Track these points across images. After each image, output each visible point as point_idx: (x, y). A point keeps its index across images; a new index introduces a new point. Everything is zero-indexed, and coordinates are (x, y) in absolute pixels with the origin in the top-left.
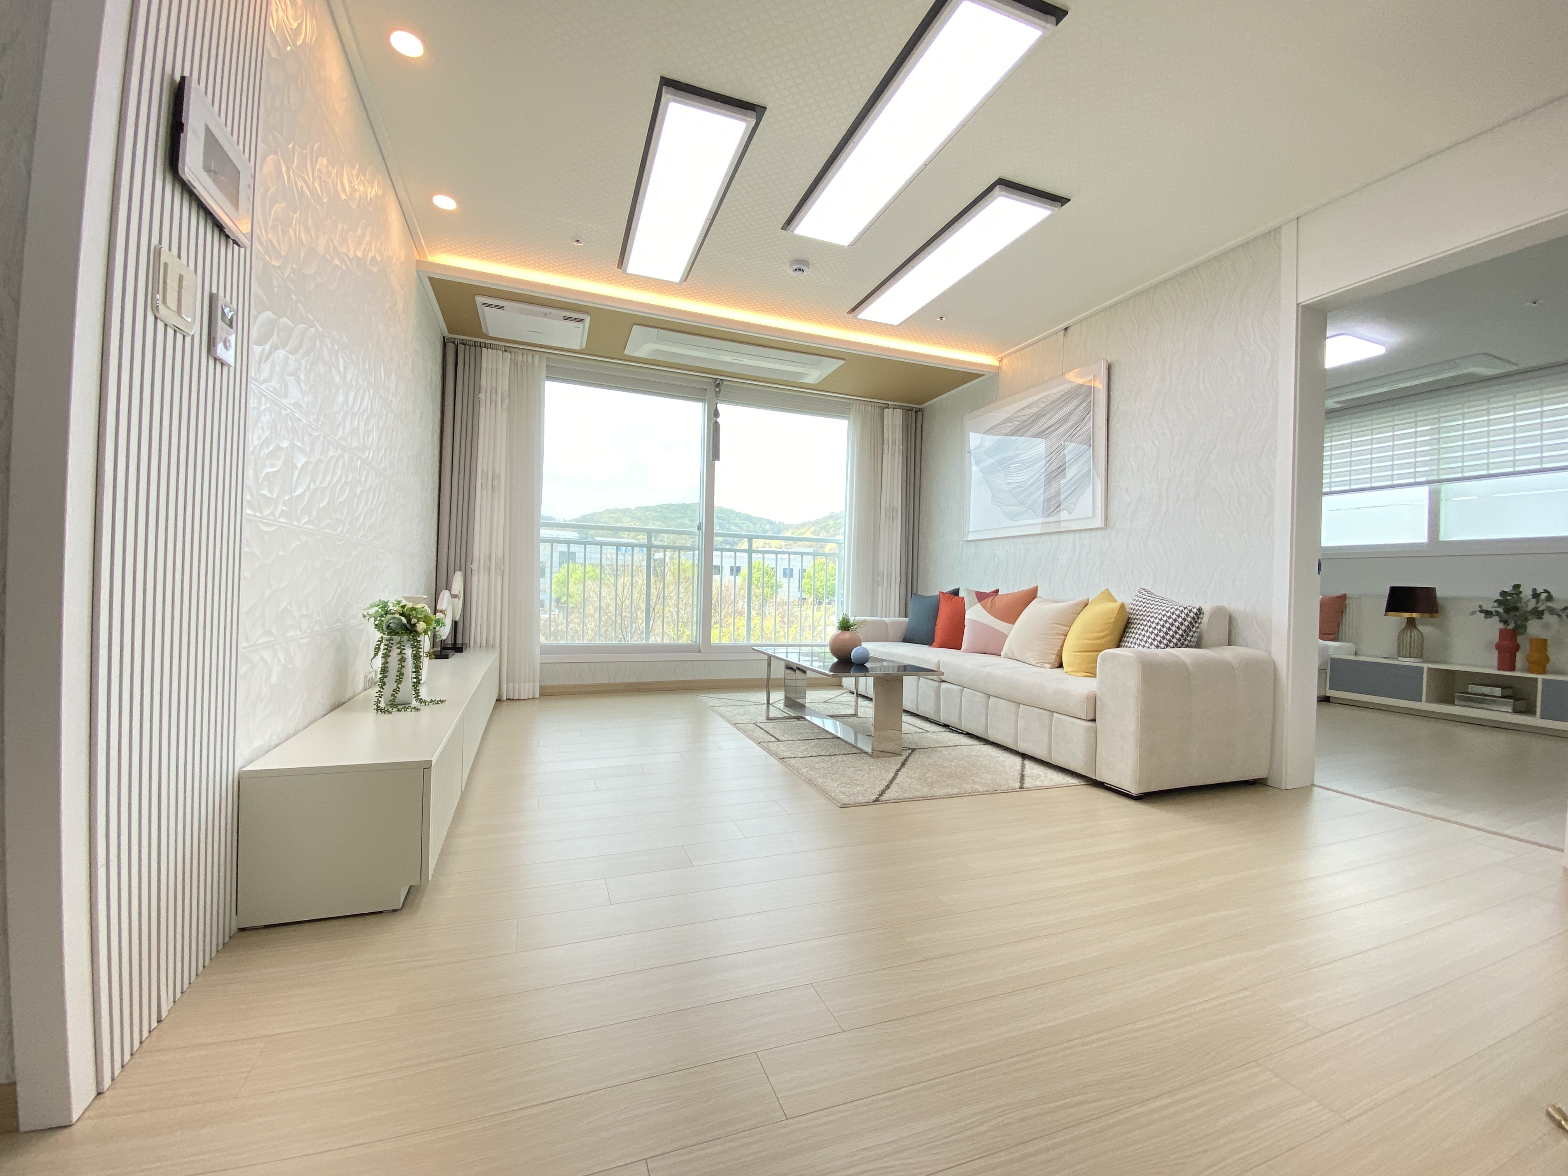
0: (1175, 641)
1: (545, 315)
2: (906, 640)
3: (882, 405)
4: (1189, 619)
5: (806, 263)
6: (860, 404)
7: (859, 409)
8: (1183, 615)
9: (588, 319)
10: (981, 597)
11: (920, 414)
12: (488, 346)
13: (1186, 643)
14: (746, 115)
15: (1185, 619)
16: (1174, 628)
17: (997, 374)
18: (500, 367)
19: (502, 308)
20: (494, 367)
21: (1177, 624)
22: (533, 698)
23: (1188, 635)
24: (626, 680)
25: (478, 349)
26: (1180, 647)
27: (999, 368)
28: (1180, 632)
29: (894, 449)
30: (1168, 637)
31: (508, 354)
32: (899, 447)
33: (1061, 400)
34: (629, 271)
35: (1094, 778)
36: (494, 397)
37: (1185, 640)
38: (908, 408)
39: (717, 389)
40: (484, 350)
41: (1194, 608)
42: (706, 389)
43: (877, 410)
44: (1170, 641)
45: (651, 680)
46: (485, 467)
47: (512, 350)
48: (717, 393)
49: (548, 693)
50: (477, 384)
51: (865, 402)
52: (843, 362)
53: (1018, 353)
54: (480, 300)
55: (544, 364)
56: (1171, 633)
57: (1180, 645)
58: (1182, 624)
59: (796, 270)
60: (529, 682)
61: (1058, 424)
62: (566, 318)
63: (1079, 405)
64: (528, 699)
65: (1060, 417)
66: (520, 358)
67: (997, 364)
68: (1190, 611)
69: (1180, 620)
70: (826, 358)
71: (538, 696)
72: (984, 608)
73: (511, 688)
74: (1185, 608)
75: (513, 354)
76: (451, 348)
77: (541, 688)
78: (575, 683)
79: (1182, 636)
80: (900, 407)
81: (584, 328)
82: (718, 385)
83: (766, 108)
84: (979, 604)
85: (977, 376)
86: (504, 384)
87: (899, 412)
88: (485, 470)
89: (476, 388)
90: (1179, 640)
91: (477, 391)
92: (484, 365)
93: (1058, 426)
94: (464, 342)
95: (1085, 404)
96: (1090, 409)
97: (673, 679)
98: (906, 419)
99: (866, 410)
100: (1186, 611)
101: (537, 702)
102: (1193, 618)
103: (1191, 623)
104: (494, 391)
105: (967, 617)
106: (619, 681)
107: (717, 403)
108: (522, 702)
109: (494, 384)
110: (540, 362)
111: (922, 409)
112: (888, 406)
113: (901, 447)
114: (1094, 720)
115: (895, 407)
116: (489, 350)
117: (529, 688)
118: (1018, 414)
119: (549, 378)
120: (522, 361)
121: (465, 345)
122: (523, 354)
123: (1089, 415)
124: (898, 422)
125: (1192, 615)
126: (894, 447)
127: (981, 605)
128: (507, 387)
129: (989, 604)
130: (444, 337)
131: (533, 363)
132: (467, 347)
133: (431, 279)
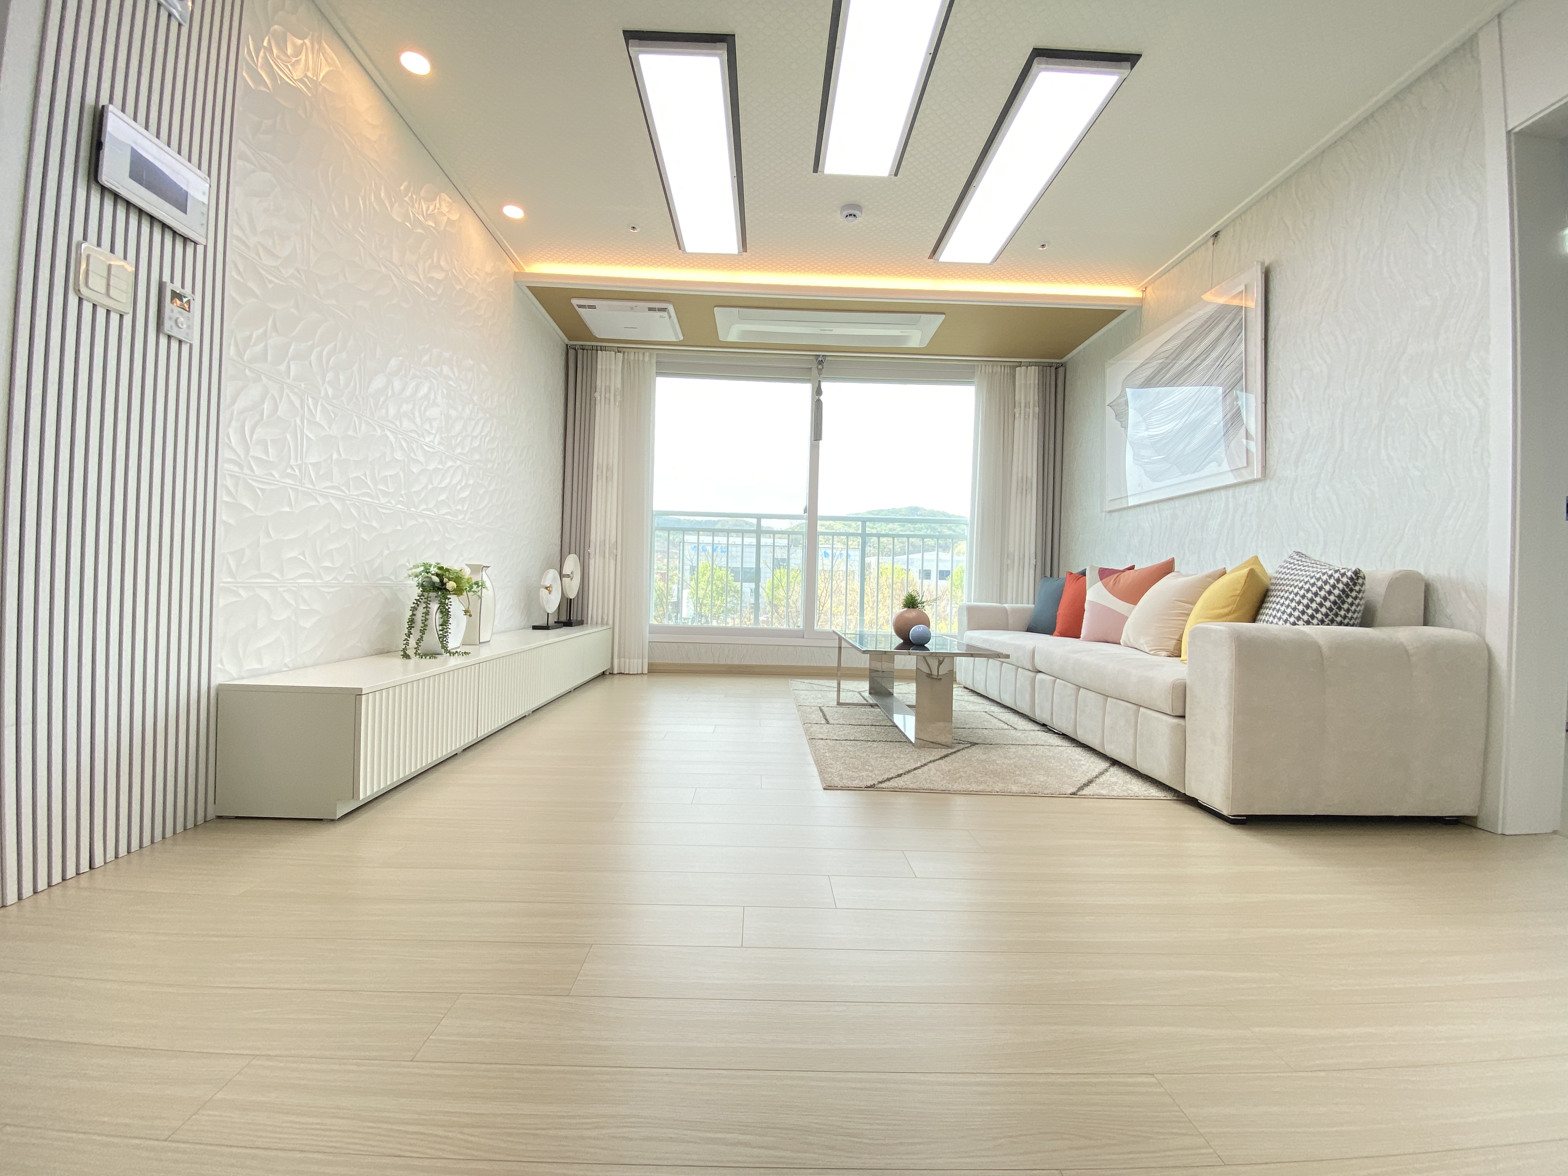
0: (1319, 616)
1: (632, 308)
2: (1030, 629)
3: (1011, 364)
4: (1341, 586)
5: (858, 207)
6: (986, 366)
7: (985, 372)
8: (1332, 581)
9: (671, 308)
10: (1104, 573)
11: (1061, 370)
12: (603, 349)
13: (1339, 619)
14: (715, 48)
15: (1334, 587)
16: (1318, 599)
17: (1140, 308)
18: (613, 367)
19: (593, 307)
20: (608, 368)
21: (1323, 593)
22: (642, 673)
23: (1340, 608)
24: (729, 662)
25: (594, 352)
26: (1328, 625)
27: (1142, 300)
28: (1328, 604)
29: (1027, 412)
30: (1310, 612)
31: (621, 355)
32: (1034, 410)
33: (1209, 323)
34: (688, 250)
35: (1183, 792)
36: (607, 395)
37: (1336, 615)
38: (1045, 364)
39: (820, 367)
40: (599, 352)
41: (1348, 571)
42: (811, 368)
43: (1007, 370)
44: (1312, 617)
45: (754, 663)
46: (600, 460)
47: (624, 350)
48: (820, 371)
49: (655, 670)
50: (593, 385)
51: (991, 363)
52: (943, 316)
53: (1164, 277)
54: (575, 302)
55: (654, 361)
56: (1314, 605)
57: (1330, 619)
58: (1330, 593)
59: (847, 216)
60: (638, 658)
61: (1204, 354)
62: (650, 309)
63: (1229, 326)
64: (637, 674)
65: (1208, 344)
66: (632, 357)
67: (1138, 294)
68: (1343, 575)
69: (1327, 587)
70: (923, 315)
71: (646, 671)
72: (1105, 587)
73: (622, 664)
74: (1336, 571)
75: (626, 354)
76: (572, 353)
77: (649, 664)
78: (682, 662)
79: (1331, 609)
80: (1036, 364)
81: (670, 317)
82: (821, 362)
83: (734, 35)
84: (1100, 582)
85: (1117, 313)
86: (616, 382)
87: (1033, 370)
88: (600, 462)
89: (593, 388)
90: (1327, 615)
91: (593, 390)
92: (599, 367)
93: (1204, 356)
94: (584, 347)
95: (1235, 323)
96: (1242, 327)
97: (775, 663)
98: (1042, 376)
99: (994, 371)
100: (1337, 575)
101: (645, 677)
102: (1347, 585)
103: (1343, 591)
104: (608, 390)
105: (1088, 598)
106: (723, 662)
107: (820, 382)
108: (631, 678)
109: (608, 384)
110: (650, 360)
111: (1065, 363)
112: (1020, 364)
113: (1037, 409)
114: (1183, 717)
115: (1030, 364)
116: (604, 352)
117: (638, 664)
118: (1163, 349)
119: (660, 374)
120: (634, 359)
121: (583, 350)
122: (635, 353)
123: (1239, 337)
124: (1032, 382)
125: (1345, 580)
126: (1027, 410)
127: (1102, 583)
128: (619, 386)
129: (1111, 583)
130: (567, 345)
131: (643, 360)
132: (585, 351)
133: (530, 288)
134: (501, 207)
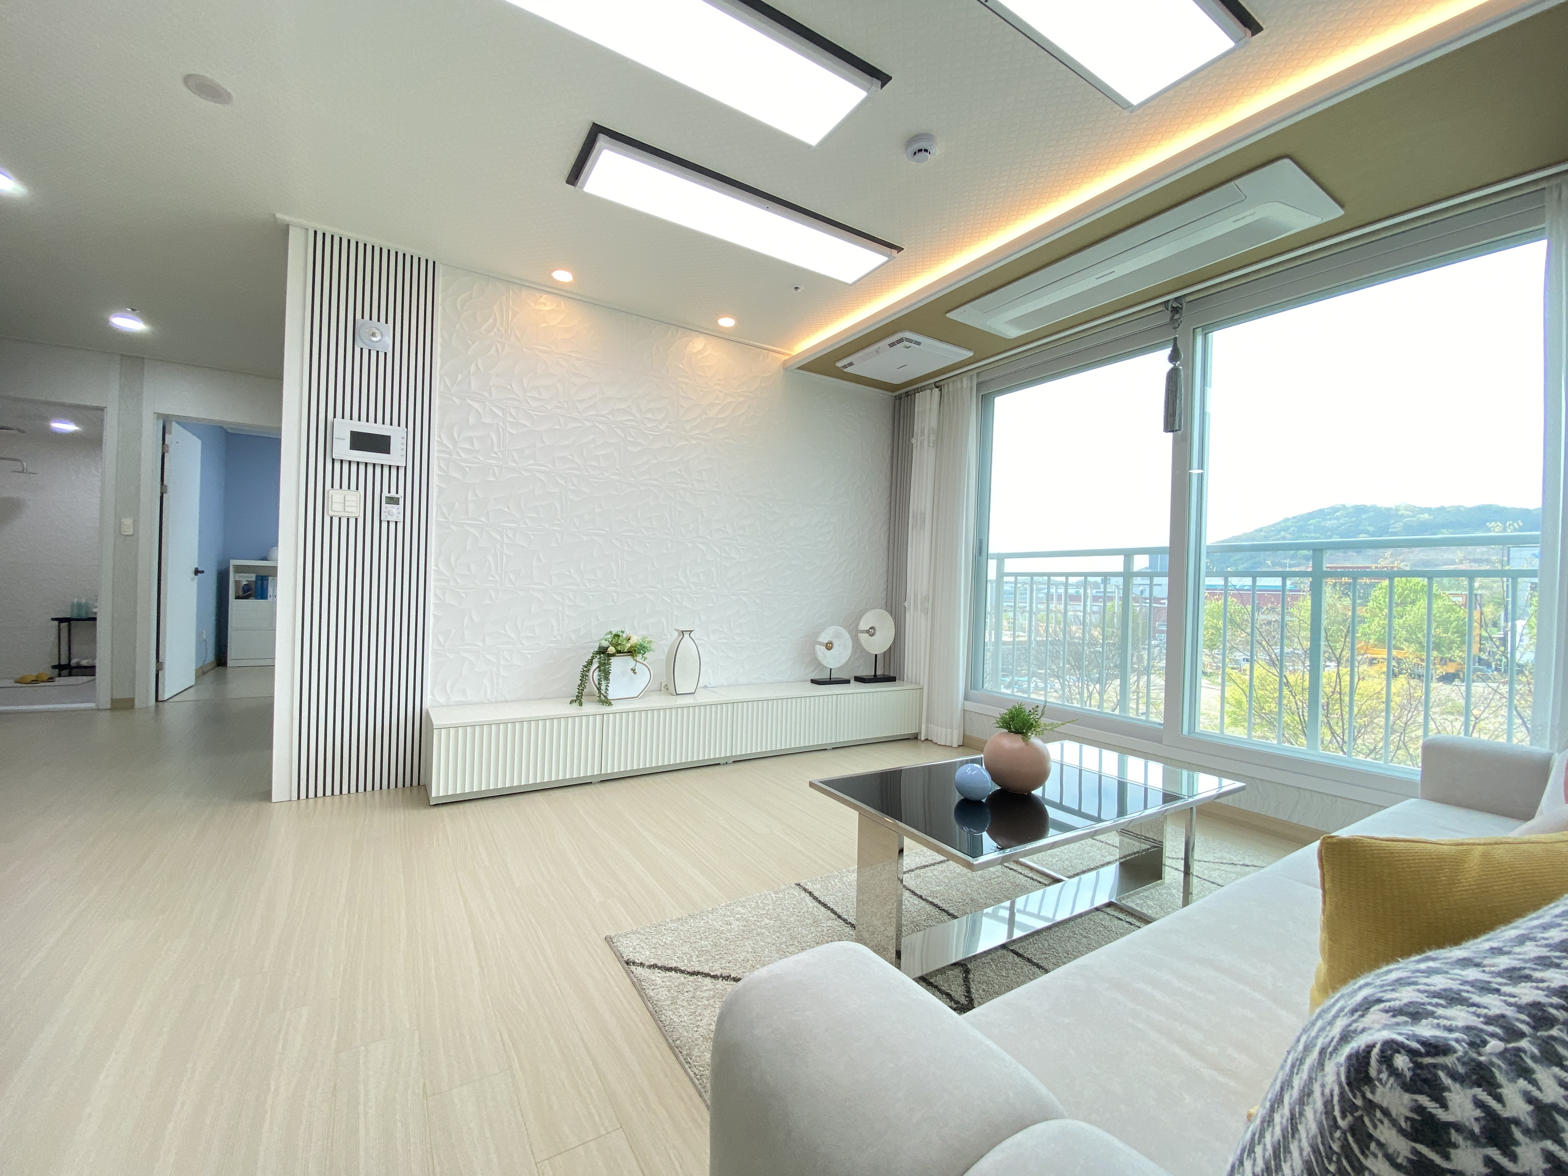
12: (918, 390)
18: (928, 407)
20: (923, 409)
25: (914, 395)
31: (938, 390)
34: (846, 282)
36: (922, 438)
39: (1176, 316)
40: (917, 394)
46: (915, 508)
47: (941, 383)
48: (1179, 322)
50: (912, 430)
54: (839, 364)
55: (974, 384)
59: (915, 153)
62: (891, 345)
75: (944, 387)
76: (897, 403)
77: (963, 737)
81: (917, 343)
82: (1175, 310)
86: (931, 421)
88: (915, 511)
91: (911, 436)
92: (916, 410)
104: (922, 432)
109: (923, 425)
110: (969, 384)
116: (921, 393)
120: (952, 390)
121: (907, 396)
122: (952, 383)
128: (934, 424)
130: (893, 397)
131: (962, 387)
133: (799, 368)
134: (716, 322)
